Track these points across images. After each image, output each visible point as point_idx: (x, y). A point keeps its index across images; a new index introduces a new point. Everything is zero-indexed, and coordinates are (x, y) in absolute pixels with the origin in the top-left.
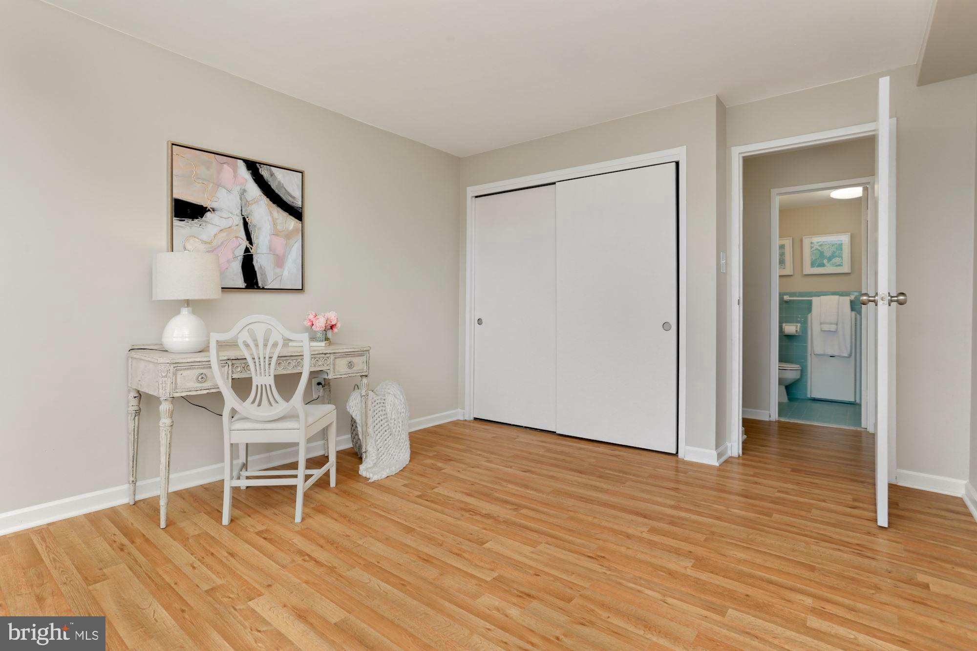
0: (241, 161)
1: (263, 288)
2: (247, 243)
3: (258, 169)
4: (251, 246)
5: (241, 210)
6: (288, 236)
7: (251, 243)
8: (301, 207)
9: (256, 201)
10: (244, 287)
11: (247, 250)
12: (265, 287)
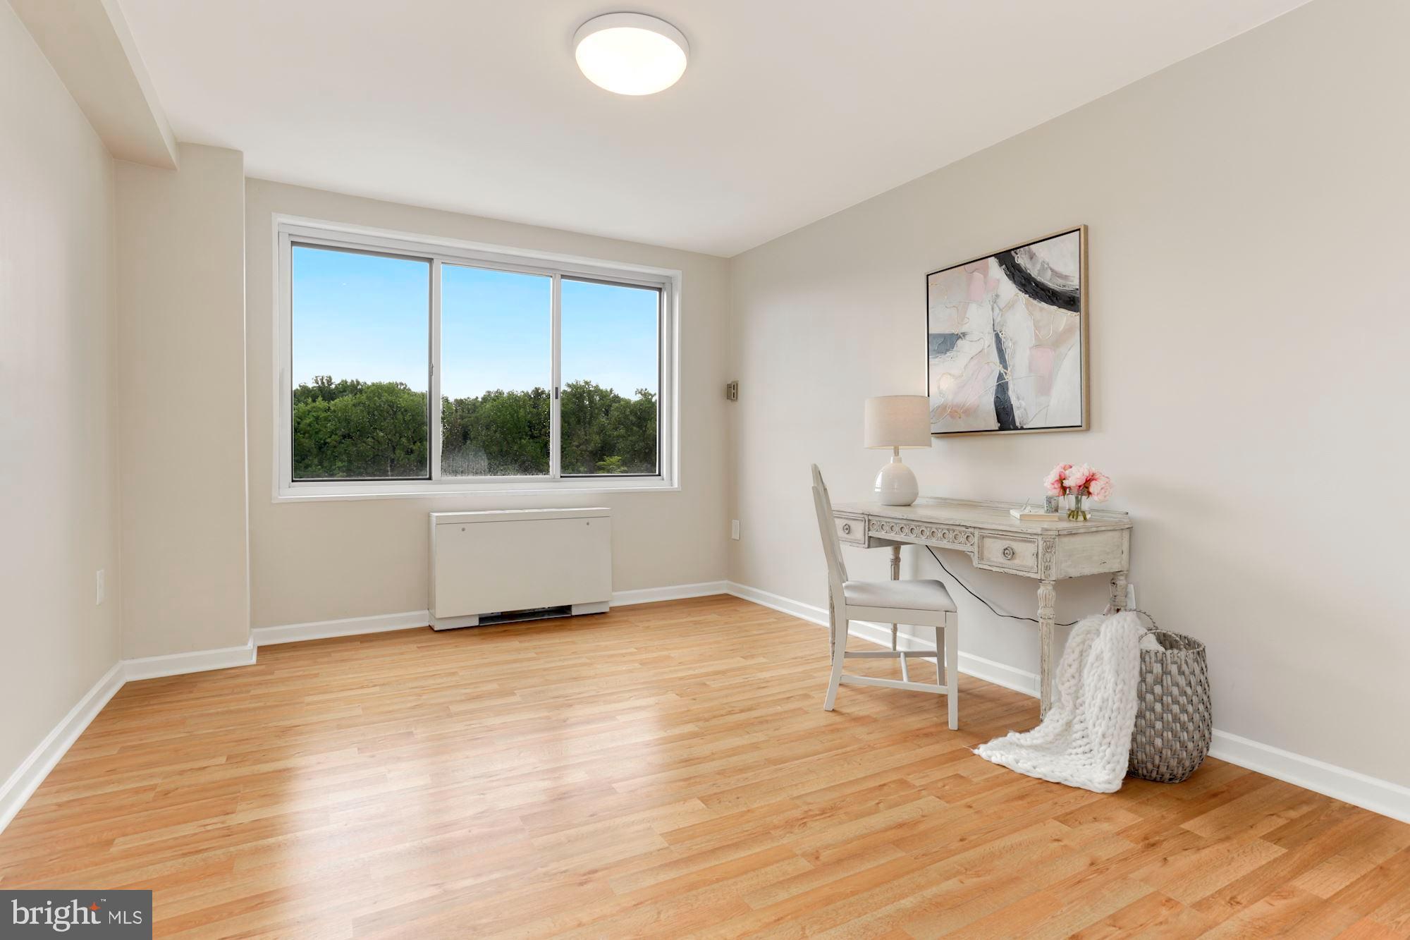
0: (993, 258)
1: (1022, 428)
2: (999, 368)
3: (1014, 258)
4: (1005, 371)
5: (993, 325)
6: (1058, 342)
7: (1005, 367)
8: (1078, 287)
9: (1011, 305)
10: (997, 429)
11: (1001, 377)
12: (1025, 427)
